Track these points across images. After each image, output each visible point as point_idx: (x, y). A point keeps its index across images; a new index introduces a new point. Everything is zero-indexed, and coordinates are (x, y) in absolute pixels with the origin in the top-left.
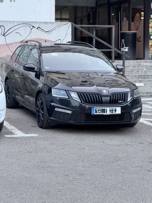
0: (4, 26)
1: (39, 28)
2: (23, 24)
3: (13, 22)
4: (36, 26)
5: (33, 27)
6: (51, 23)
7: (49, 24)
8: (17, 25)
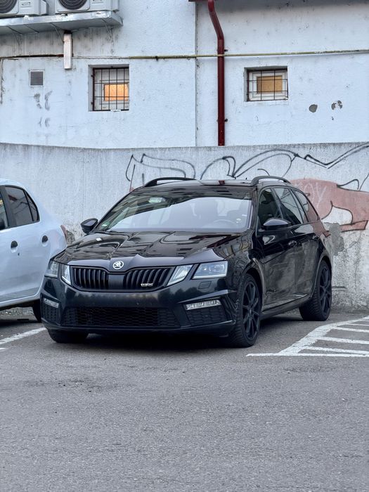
0: (234, 156)
1: (308, 158)
2: (275, 150)
3: (252, 149)
4: (303, 153)
5: (296, 155)
6: (337, 144)
7: (332, 147)
8: (261, 154)
